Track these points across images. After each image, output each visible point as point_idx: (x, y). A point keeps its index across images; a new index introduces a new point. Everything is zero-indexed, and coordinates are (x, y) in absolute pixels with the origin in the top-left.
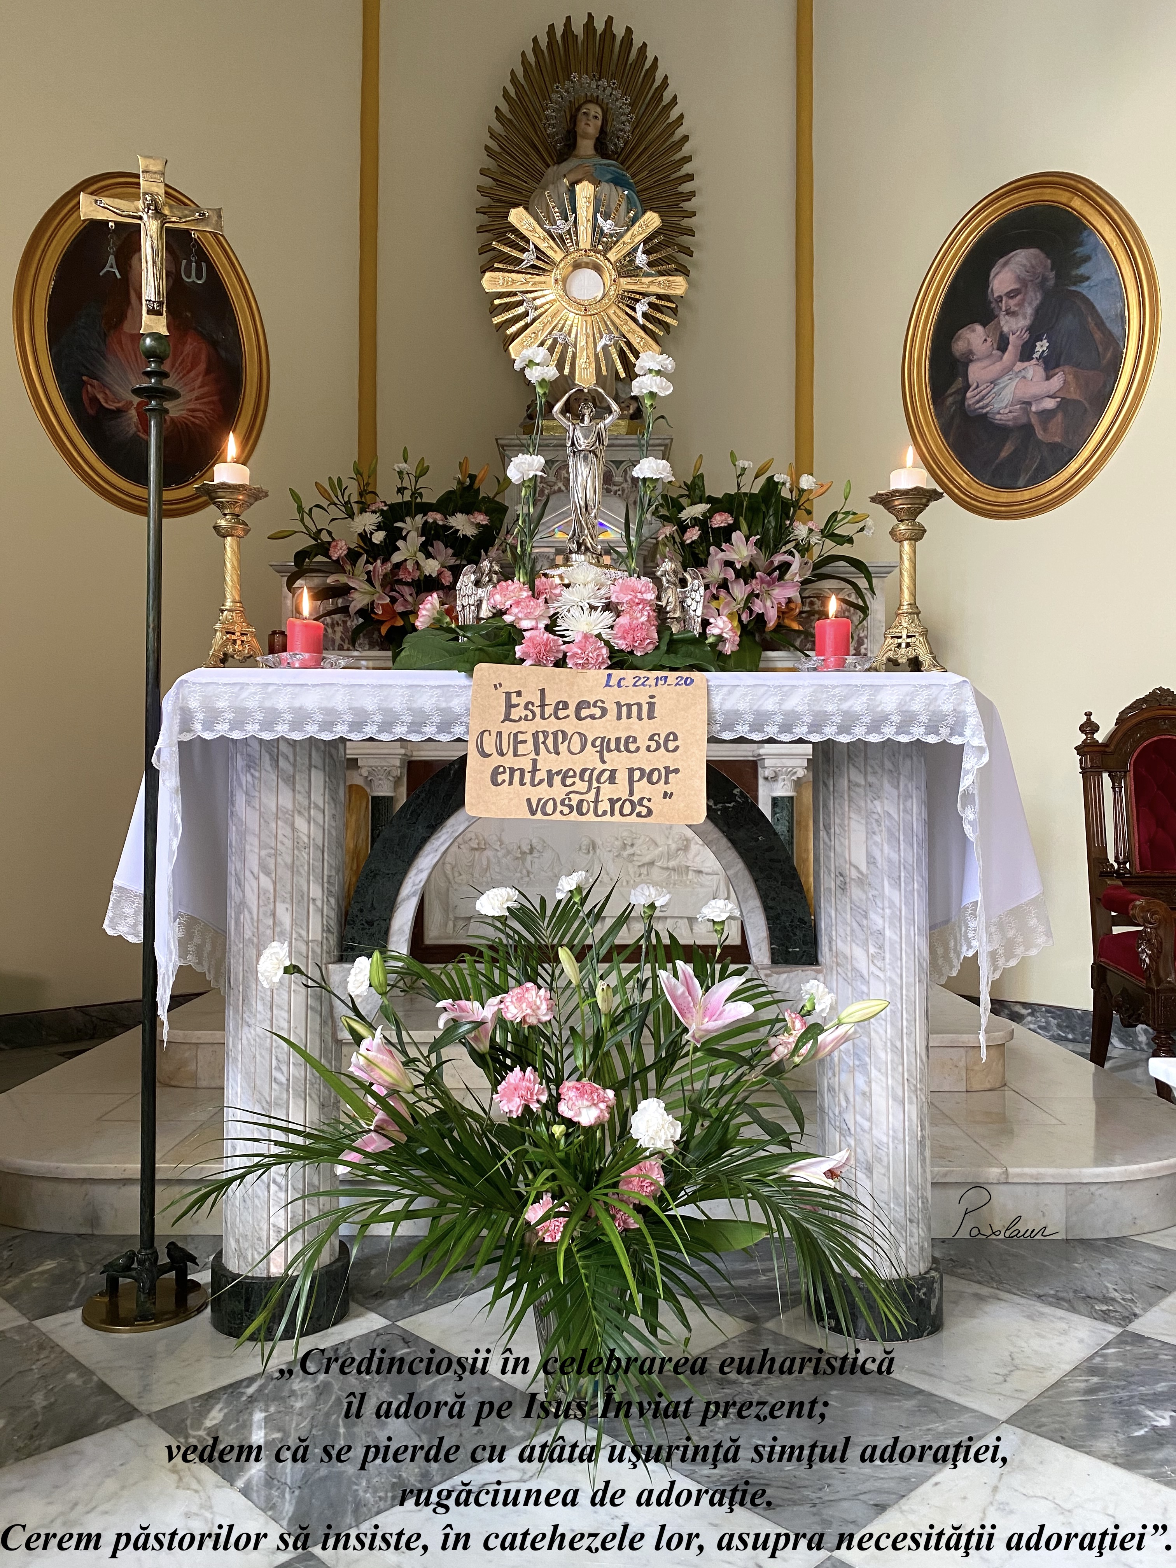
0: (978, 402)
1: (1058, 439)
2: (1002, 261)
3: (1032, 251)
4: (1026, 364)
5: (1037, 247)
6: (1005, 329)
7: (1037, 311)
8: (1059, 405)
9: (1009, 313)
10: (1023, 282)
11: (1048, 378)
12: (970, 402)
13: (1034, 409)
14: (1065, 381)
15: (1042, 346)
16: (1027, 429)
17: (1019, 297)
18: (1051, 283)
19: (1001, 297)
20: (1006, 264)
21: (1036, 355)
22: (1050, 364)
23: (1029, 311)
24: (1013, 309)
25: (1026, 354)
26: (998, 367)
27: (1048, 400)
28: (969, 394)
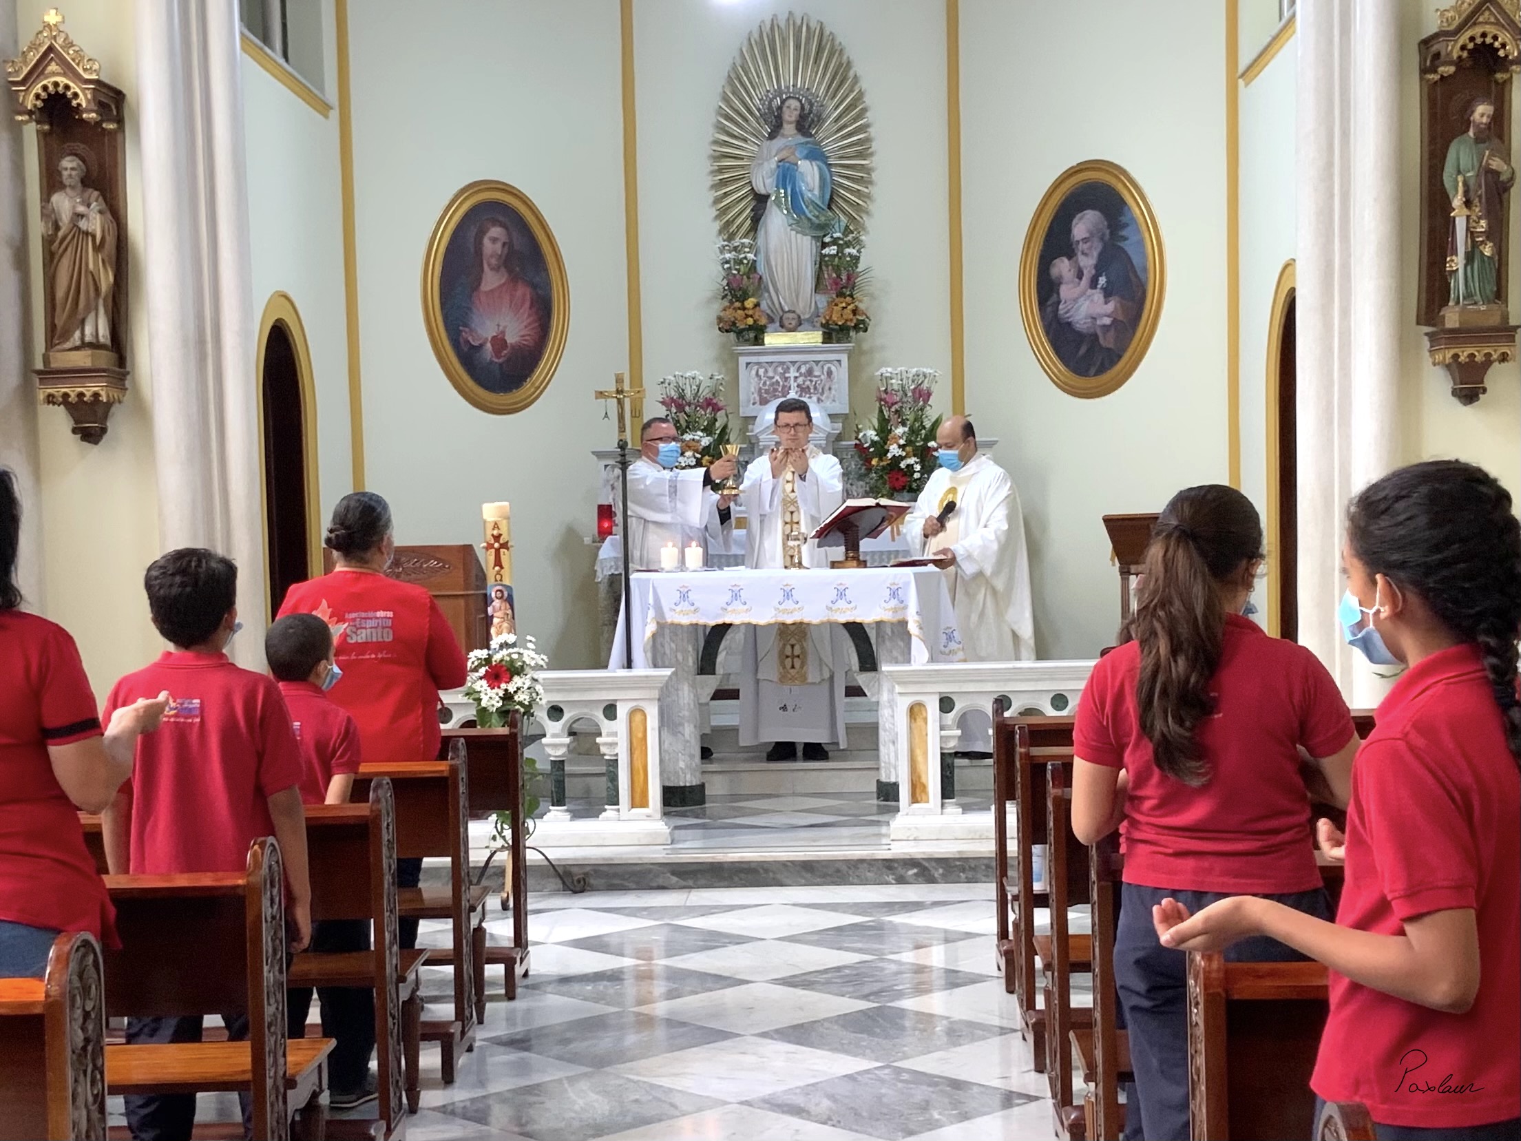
0: (1066, 313)
1: (1111, 346)
2: (1079, 215)
3: (1097, 213)
4: (1094, 291)
5: (1101, 211)
6: (1082, 264)
7: (1101, 255)
8: (1113, 322)
9: (1083, 253)
10: (1092, 235)
11: (1106, 303)
12: (1061, 312)
13: (1098, 322)
14: (1116, 308)
15: (1102, 280)
16: (1095, 336)
17: (1088, 244)
18: (1107, 237)
19: (1078, 242)
20: (1081, 219)
21: (1099, 286)
22: (1108, 293)
23: (1095, 254)
24: (1086, 251)
25: (1093, 284)
26: (1078, 290)
27: (1106, 318)
28: (1061, 307)
